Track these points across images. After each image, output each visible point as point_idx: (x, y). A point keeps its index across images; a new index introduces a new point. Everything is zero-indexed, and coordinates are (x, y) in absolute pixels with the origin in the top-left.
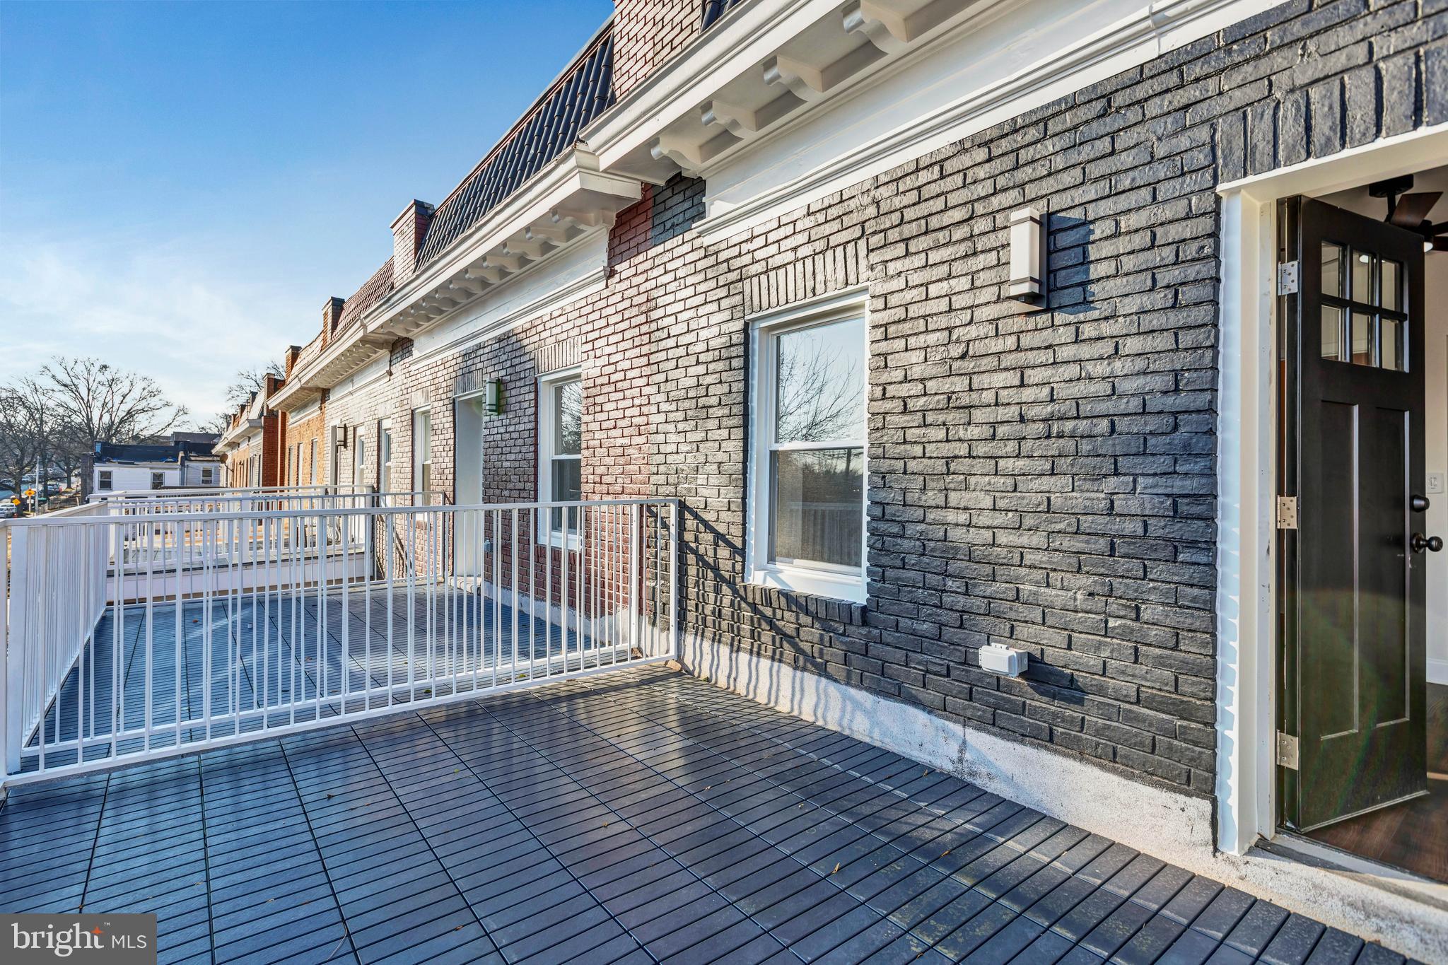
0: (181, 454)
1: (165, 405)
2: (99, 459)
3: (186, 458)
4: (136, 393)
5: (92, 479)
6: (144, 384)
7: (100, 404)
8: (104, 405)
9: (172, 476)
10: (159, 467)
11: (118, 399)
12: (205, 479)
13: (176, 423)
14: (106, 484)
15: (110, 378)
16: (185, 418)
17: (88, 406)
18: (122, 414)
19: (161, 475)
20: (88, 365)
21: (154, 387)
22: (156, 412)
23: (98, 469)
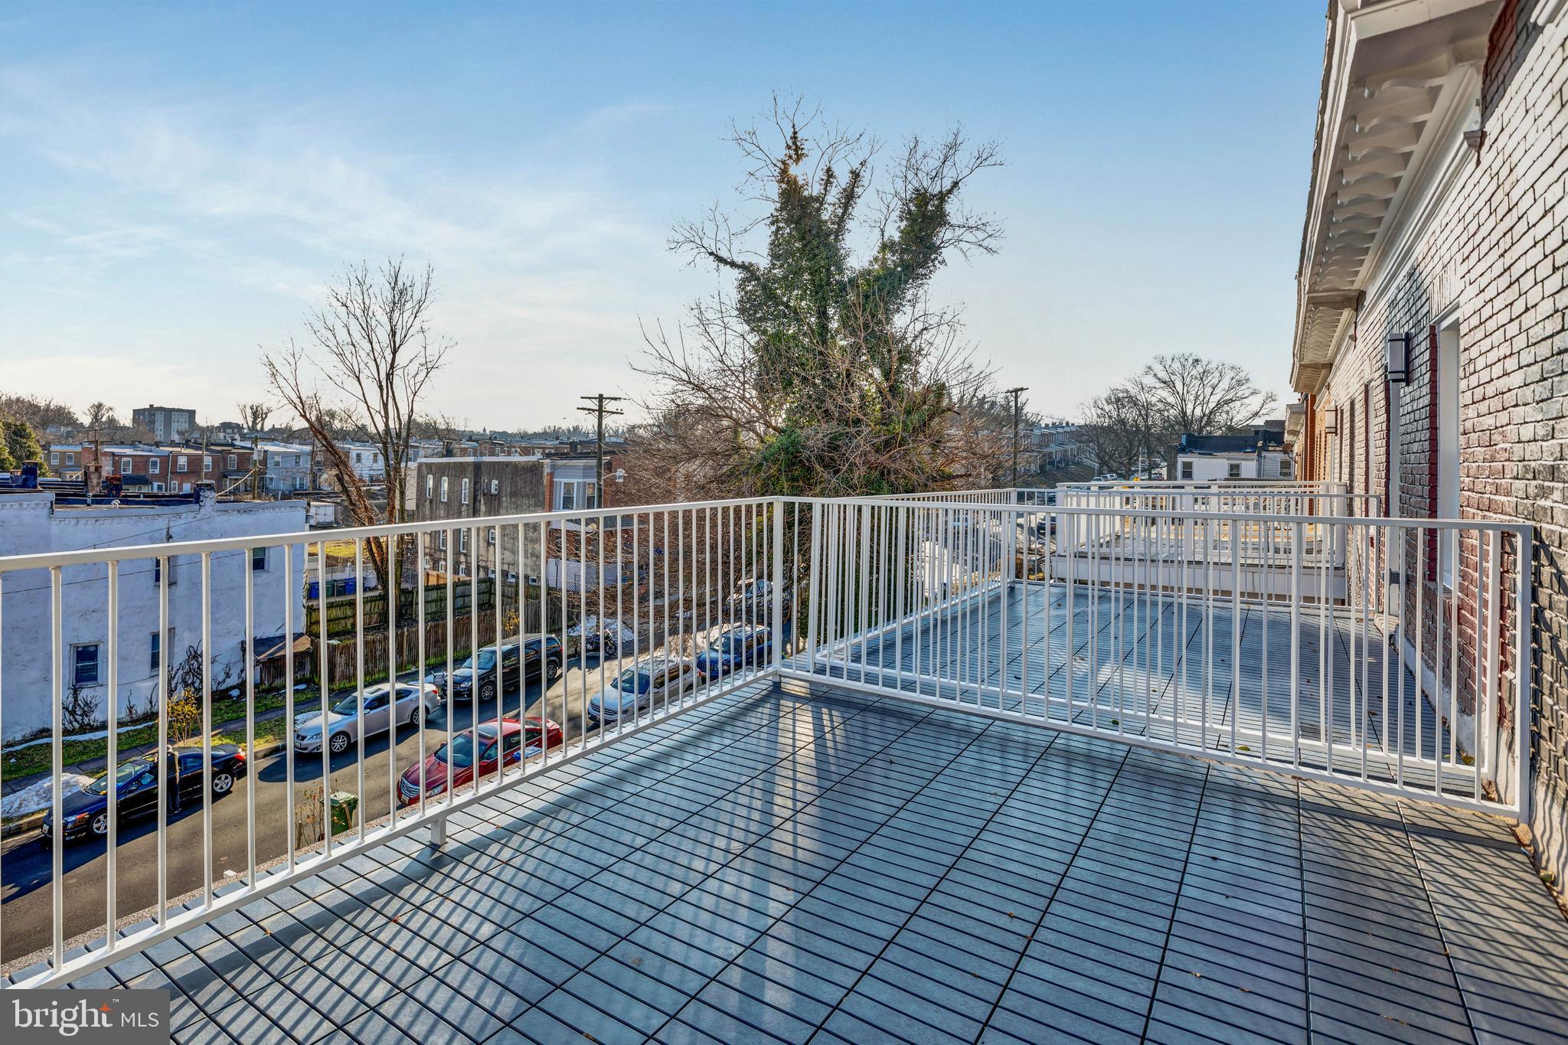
0: (1260, 444)
1: (1252, 394)
2: (1183, 450)
3: (1265, 448)
4: (1225, 384)
5: (1176, 469)
6: (1232, 374)
7: (1192, 398)
8: (1197, 397)
9: (1249, 467)
10: (1236, 457)
11: (1208, 390)
12: (1284, 470)
13: (1263, 411)
14: (1188, 474)
15: (1201, 370)
16: (1273, 405)
17: (1183, 400)
18: (1212, 405)
19: (1237, 466)
20: (1182, 360)
21: (1242, 375)
22: (1245, 401)
23: (1181, 459)
